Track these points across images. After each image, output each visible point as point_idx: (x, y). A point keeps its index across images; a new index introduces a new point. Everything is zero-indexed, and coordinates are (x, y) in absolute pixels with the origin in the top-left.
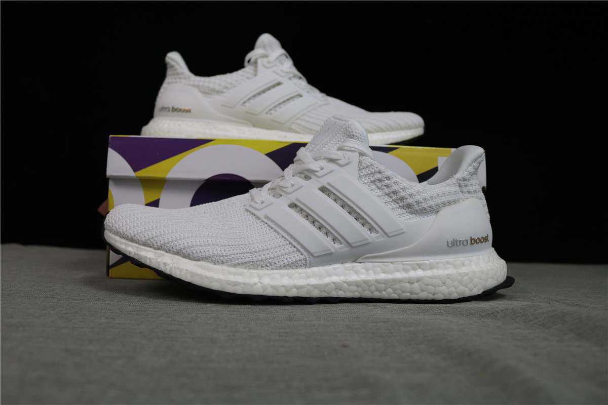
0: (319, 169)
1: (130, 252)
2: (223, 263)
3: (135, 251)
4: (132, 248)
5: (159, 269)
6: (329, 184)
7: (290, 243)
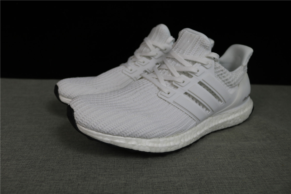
0: (197, 72)
1: (107, 141)
2: (164, 136)
3: (111, 140)
4: (108, 138)
5: (130, 149)
6: (203, 80)
7: (190, 116)
